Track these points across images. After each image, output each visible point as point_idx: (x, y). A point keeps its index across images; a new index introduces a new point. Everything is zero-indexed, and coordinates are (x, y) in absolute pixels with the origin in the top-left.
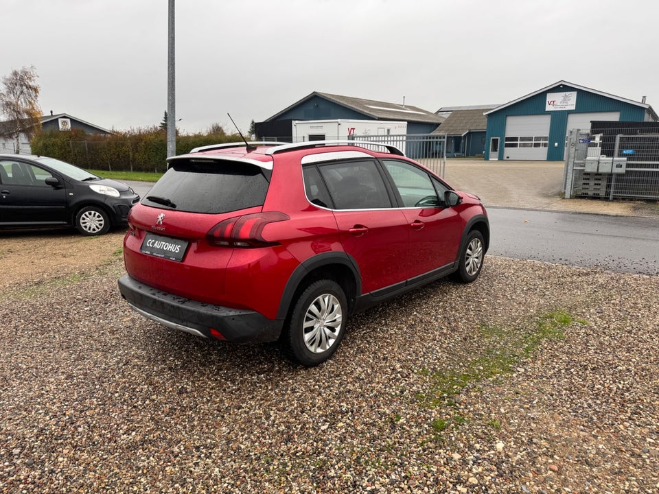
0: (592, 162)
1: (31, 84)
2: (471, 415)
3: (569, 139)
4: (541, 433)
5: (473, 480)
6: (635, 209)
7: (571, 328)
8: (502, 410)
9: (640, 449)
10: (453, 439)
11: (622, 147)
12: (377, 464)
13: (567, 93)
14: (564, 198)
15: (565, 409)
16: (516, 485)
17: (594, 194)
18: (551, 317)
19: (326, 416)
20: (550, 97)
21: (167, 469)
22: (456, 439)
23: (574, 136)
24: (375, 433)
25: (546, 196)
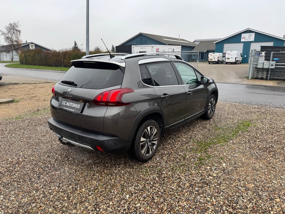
0: (261, 63)
1: (18, 29)
2: (213, 155)
3: (251, 54)
4: (239, 161)
5: (215, 175)
6: (279, 83)
7: (251, 127)
8: (224, 154)
9: (275, 166)
10: (207, 163)
11: (274, 57)
12: (180, 170)
13: (251, 34)
14: (248, 79)
15: (248, 154)
16: (230, 177)
17: (261, 77)
18: (243, 123)
19: (159, 155)
20: (243, 35)
21: (105, 171)
22: (208, 163)
23: (253, 53)
24: (178, 160)
25: (241, 78)
